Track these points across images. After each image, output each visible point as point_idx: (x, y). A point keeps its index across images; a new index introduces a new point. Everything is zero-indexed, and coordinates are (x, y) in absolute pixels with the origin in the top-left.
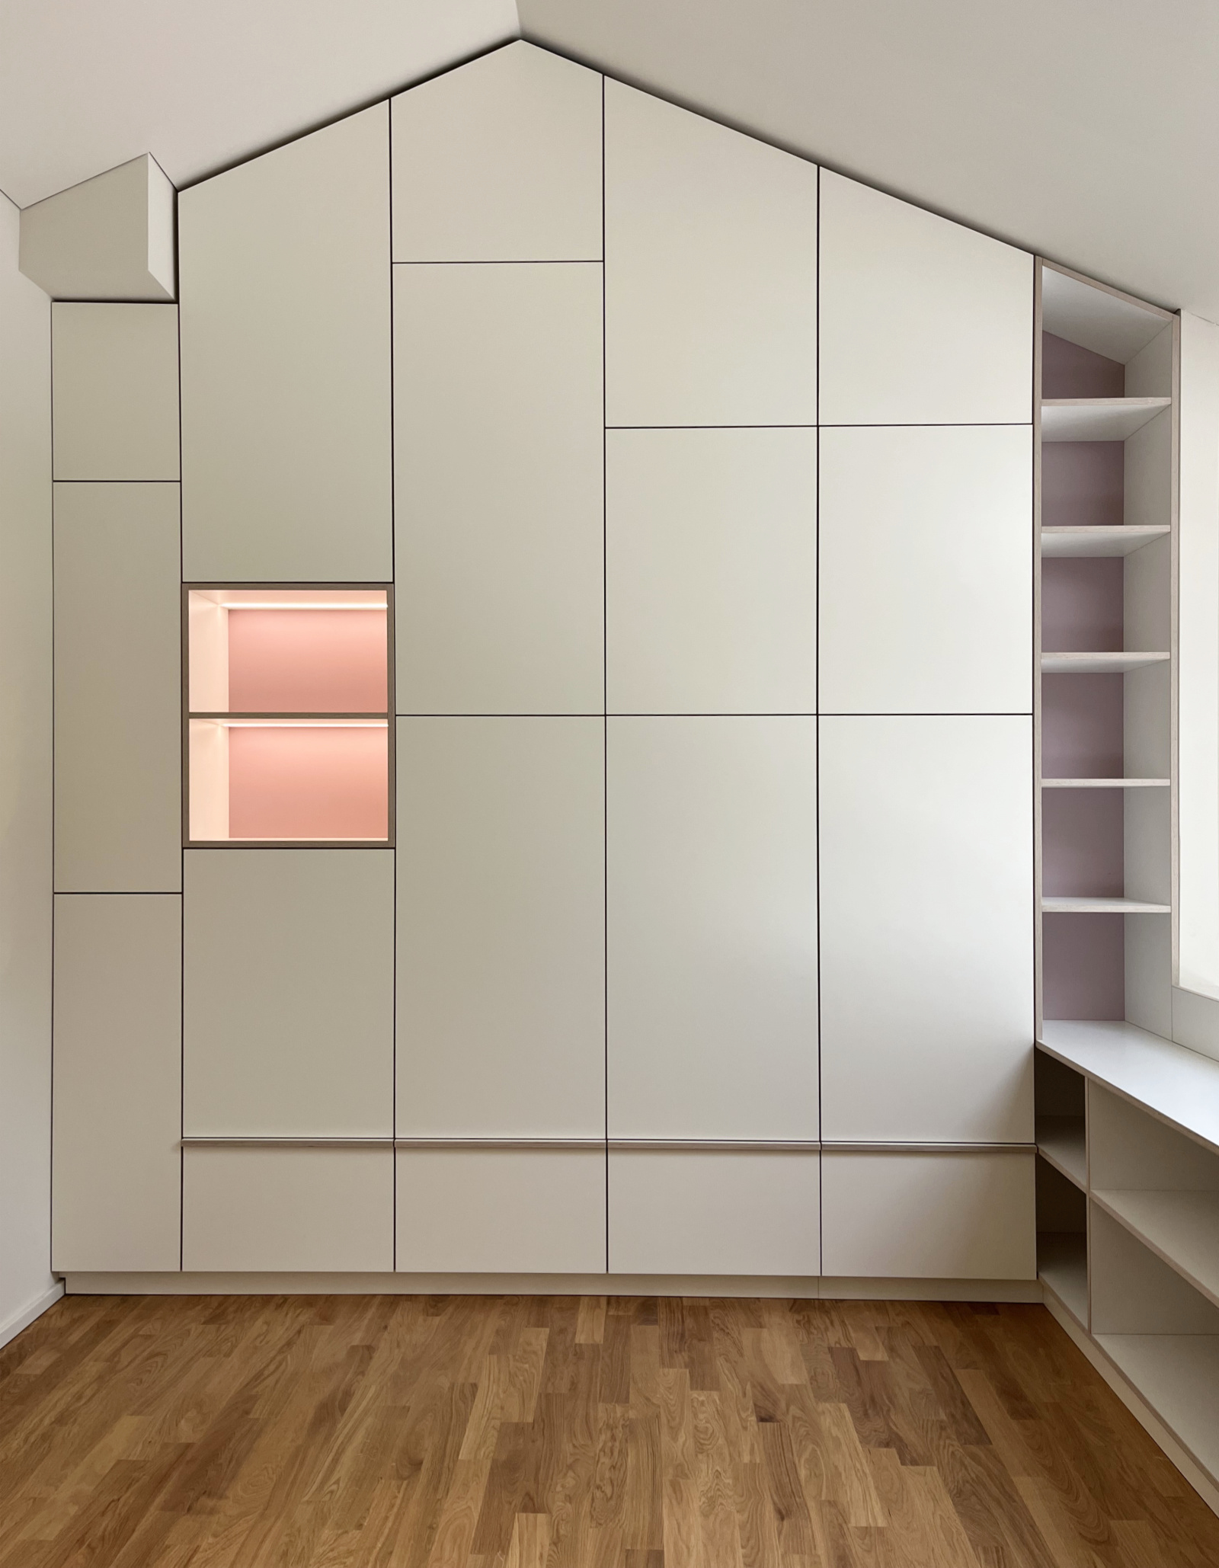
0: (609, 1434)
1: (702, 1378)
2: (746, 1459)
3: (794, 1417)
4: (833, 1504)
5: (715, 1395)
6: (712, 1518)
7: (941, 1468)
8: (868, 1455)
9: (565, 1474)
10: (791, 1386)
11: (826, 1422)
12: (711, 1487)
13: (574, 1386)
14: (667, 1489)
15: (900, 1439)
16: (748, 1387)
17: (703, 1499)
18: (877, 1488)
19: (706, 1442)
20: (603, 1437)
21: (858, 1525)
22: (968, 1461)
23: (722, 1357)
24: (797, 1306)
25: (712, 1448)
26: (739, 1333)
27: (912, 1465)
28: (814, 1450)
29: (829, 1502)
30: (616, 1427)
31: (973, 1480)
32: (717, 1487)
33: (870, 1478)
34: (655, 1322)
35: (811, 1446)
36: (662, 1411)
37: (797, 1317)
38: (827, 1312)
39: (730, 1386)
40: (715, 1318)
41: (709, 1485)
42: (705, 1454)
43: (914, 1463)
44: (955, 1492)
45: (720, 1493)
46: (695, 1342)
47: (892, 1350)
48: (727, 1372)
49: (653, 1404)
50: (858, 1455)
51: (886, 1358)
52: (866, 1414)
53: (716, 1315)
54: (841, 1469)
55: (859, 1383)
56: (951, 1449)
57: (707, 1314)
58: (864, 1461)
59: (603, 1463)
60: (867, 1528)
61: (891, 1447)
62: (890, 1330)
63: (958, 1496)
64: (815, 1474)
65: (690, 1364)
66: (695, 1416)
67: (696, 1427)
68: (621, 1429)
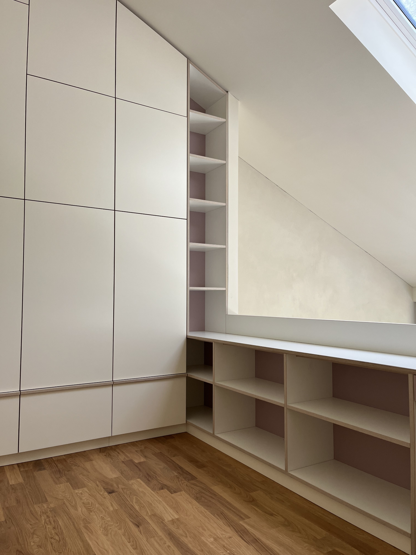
0: (45, 516)
1: (76, 484)
2: (111, 509)
3: (122, 489)
4: (155, 515)
5: (86, 489)
6: (109, 535)
7: (186, 492)
8: (158, 494)
9: (33, 538)
10: (115, 478)
11: (135, 487)
12: (102, 523)
13: (18, 501)
14: (84, 530)
15: (166, 485)
16: (98, 483)
17: (102, 529)
18: (167, 505)
19: (91, 507)
20: (43, 518)
21: (168, 520)
22: (193, 486)
23: (81, 475)
24: (102, 450)
25: (95, 509)
26: (84, 465)
27: (175, 493)
28: (136, 498)
29: (153, 515)
30: (47, 512)
31: (198, 492)
32: (105, 523)
33: (163, 502)
34: (44, 469)
35: (134, 497)
36: (65, 501)
37: (104, 454)
38: (115, 450)
39: (90, 484)
40: (70, 462)
41: (101, 523)
42: (93, 512)
43: (175, 492)
44: (195, 498)
45: (108, 525)
46: (66, 472)
47: (145, 457)
48: (85, 479)
49: (59, 499)
50: (154, 495)
51: (145, 460)
52: (149, 480)
53: (70, 461)
54: (151, 502)
55: (140, 470)
56: (185, 484)
57: (66, 461)
58: (157, 497)
59: (49, 528)
60: (172, 520)
61: (164, 489)
62: (141, 451)
63: (197, 499)
64: (141, 506)
65: (68, 480)
66: (81, 499)
67: (83, 503)
68: (50, 512)
